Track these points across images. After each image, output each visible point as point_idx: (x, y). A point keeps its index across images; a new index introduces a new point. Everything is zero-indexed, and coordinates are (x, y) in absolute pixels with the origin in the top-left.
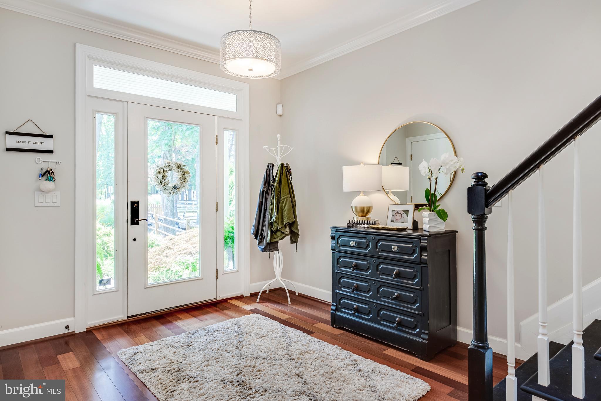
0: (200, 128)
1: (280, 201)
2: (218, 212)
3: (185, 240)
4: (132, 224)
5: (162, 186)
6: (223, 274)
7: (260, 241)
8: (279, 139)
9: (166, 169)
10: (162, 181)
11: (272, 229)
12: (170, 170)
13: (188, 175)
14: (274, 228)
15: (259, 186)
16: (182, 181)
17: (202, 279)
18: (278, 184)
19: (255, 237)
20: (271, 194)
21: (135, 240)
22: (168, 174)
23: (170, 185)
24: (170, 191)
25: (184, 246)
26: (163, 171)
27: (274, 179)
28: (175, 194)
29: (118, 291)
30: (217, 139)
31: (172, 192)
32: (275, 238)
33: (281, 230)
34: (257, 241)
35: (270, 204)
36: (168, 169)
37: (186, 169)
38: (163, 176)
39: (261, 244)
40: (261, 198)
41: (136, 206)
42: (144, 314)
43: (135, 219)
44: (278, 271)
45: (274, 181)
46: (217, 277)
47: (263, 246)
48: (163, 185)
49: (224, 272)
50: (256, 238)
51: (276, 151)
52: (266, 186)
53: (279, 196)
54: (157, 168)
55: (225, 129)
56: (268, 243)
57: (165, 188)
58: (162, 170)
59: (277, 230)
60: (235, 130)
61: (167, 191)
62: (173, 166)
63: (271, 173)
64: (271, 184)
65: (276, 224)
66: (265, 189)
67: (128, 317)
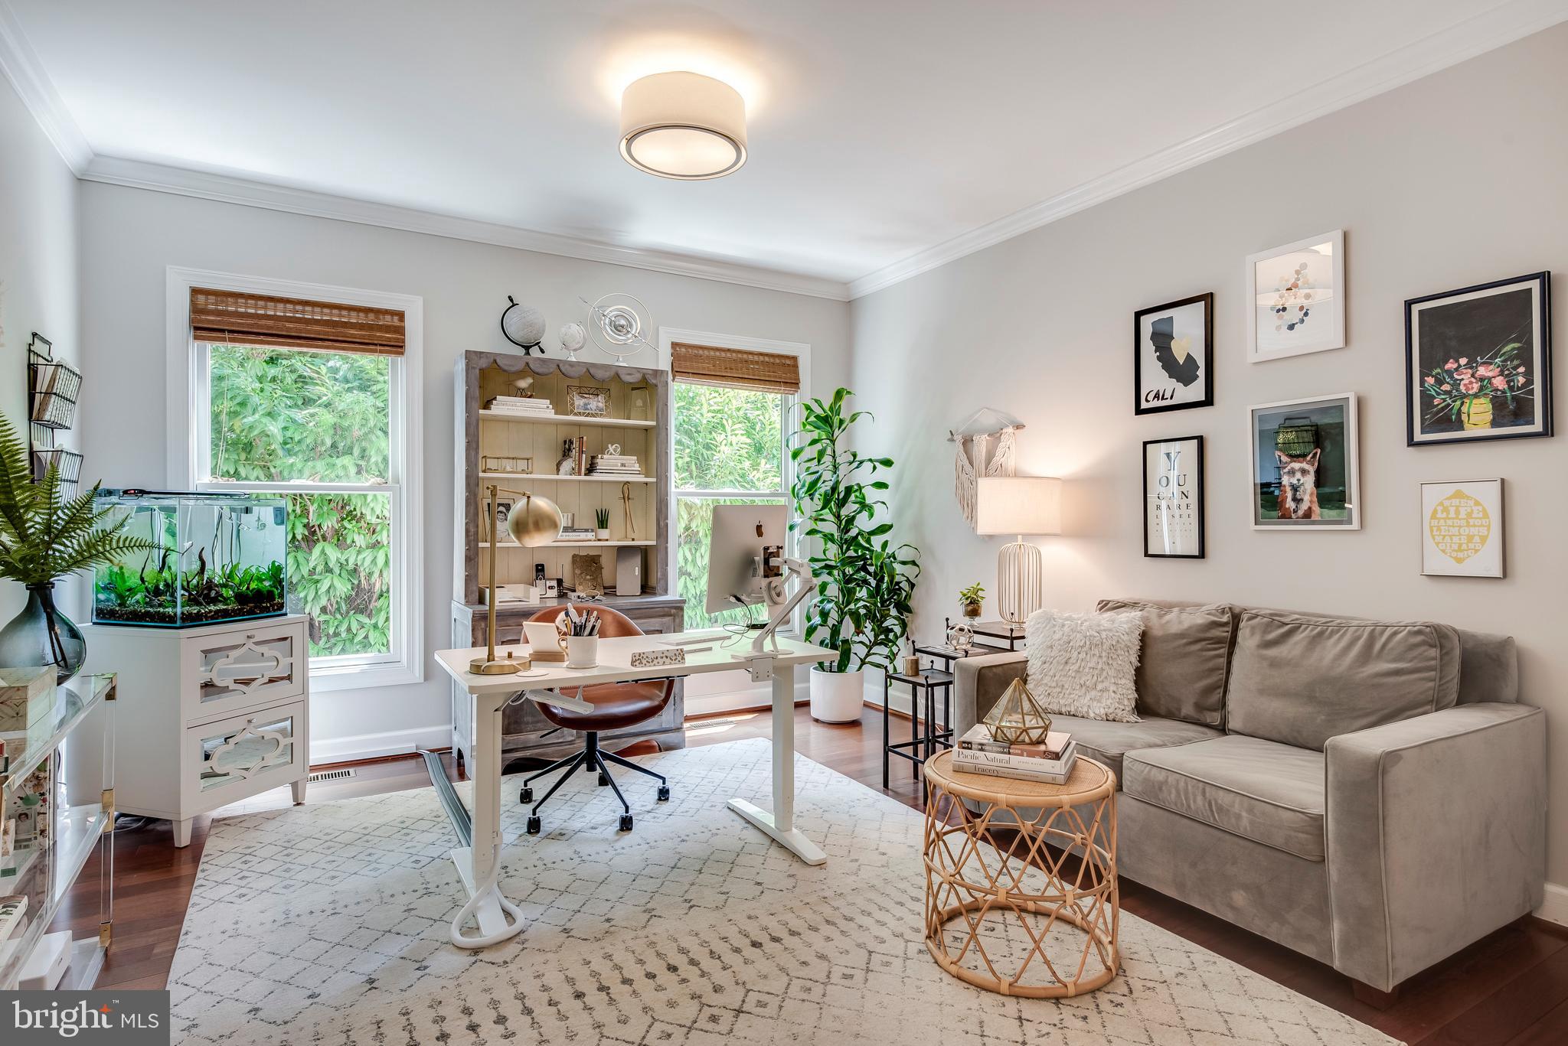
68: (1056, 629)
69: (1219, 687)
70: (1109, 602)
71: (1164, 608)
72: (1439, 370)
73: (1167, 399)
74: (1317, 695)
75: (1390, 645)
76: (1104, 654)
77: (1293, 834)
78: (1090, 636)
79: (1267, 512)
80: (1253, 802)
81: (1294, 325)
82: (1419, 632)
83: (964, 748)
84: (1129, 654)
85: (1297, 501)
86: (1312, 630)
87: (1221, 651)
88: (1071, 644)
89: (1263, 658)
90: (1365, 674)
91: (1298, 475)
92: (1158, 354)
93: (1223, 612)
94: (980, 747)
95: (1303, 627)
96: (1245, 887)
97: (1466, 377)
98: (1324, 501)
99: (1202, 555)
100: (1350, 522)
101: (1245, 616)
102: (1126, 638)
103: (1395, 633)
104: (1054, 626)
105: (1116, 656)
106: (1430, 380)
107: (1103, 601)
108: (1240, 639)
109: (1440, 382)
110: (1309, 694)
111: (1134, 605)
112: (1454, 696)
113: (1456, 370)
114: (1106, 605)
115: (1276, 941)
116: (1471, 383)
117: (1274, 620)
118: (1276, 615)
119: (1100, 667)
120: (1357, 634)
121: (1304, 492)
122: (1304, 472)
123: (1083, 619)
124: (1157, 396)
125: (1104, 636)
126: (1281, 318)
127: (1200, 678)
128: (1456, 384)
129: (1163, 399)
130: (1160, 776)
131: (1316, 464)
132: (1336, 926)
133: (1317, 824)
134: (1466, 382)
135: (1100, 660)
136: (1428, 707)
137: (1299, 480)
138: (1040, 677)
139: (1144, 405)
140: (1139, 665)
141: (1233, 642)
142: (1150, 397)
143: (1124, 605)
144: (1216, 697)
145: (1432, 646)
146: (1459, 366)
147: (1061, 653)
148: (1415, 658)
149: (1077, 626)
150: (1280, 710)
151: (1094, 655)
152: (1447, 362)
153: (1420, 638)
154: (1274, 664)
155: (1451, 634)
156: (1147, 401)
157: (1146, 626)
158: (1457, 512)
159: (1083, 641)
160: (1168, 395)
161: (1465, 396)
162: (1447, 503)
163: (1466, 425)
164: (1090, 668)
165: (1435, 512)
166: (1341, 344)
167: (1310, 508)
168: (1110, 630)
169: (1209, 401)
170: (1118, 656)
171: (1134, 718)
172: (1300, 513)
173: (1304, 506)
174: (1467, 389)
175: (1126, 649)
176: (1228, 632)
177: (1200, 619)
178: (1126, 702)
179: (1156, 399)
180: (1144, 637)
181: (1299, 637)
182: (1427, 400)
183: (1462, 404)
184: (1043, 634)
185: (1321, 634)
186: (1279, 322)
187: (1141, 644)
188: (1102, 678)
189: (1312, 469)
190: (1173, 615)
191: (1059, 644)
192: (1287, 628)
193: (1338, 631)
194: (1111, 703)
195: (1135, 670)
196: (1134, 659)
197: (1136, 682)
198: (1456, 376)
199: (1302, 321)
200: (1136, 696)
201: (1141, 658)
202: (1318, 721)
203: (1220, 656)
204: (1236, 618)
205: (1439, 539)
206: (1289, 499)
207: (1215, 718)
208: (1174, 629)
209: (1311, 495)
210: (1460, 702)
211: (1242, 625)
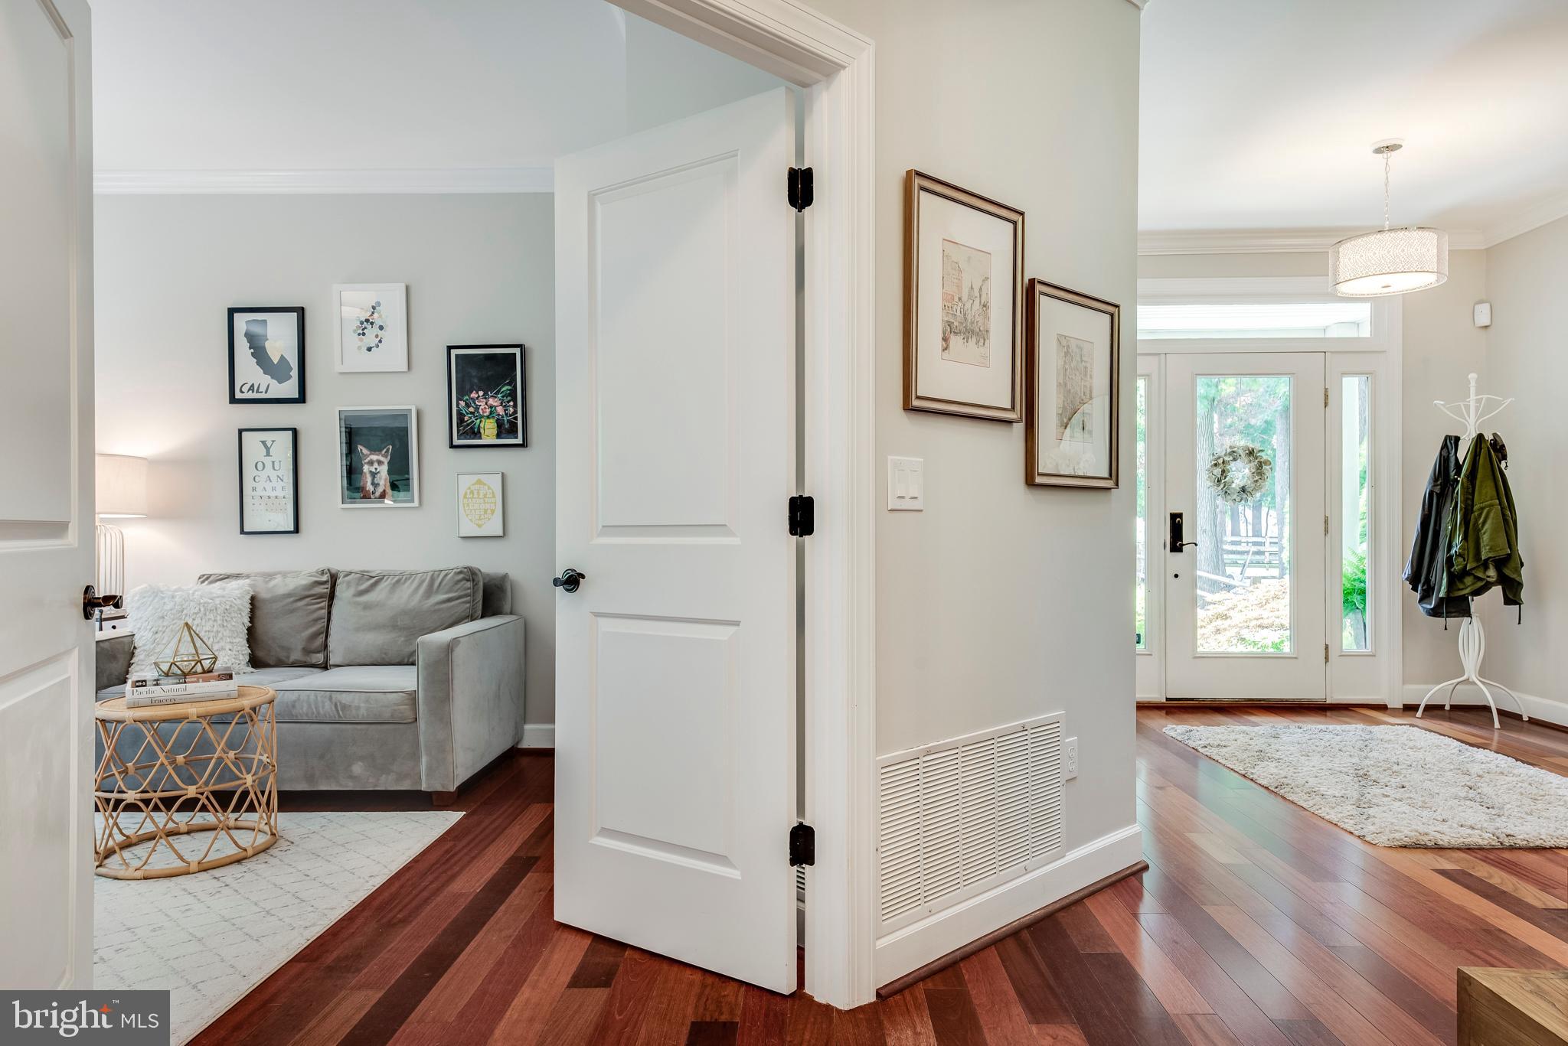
0: (1292, 379)
1: (1472, 513)
2: (1328, 535)
3: (1256, 602)
4: (1172, 551)
5: (1220, 488)
6: (1341, 656)
7: (1423, 595)
8: (1473, 384)
9: (1226, 459)
10: (1221, 479)
11: (1452, 570)
12: (1235, 459)
13: (1268, 467)
14: (1456, 568)
15: (1423, 483)
16: (1257, 478)
17: (1296, 658)
18: (1468, 478)
19: (1411, 586)
20: (1452, 497)
21: (1176, 576)
22: (1233, 466)
23: (1234, 485)
24: (1235, 497)
25: (1255, 614)
26: (1223, 462)
27: (1459, 467)
28: (1243, 502)
29: (1151, 655)
30: (1326, 397)
31: (1238, 499)
32: (1459, 590)
33: (1473, 572)
34: (1418, 596)
35: (1451, 519)
36: (1231, 458)
37: (1264, 456)
38: (1223, 471)
39: (1426, 601)
40: (1426, 507)
41: (1179, 521)
42: (1192, 699)
43: (1176, 543)
44: (1471, 660)
45: (1458, 473)
46: (1327, 659)
47: (1431, 604)
48: (1222, 486)
49: (1342, 652)
50: (1415, 589)
51: (1467, 408)
52: (1439, 483)
53: (1470, 502)
54: (1212, 458)
55: (1344, 374)
56: (1442, 598)
57: (1226, 492)
58: (1221, 461)
59: (1465, 573)
60: (1368, 374)
61: (1229, 497)
62: (1241, 452)
63: (1451, 455)
64: (1452, 478)
65: (1462, 560)
66: (1437, 489)
67: (1167, 699)
68: (166, 600)
69: (323, 633)
70: (211, 575)
71: (270, 576)
72: (467, 397)
73: (261, 392)
74: (399, 624)
75: (444, 582)
76: (219, 618)
77: (396, 708)
78: (205, 603)
79: (352, 494)
80: (368, 694)
81: (371, 348)
82: (461, 572)
83: (138, 686)
84: (242, 616)
85: (375, 485)
86: (393, 579)
87: (322, 604)
88: (185, 612)
89: (358, 604)
90: (428, 605)
91: (376, 465)
92: (252, 350)
93: (323, 573)
94: (155, 683)
95: (385, 578)
96: (362, 758)
97: (482, 403)
98: (394, 487)
99: (297, 530)
100: (412, 501)
101: (341, 575)
102: (238, 602)
103: (446, 575)
104: (163, 598)
105: (229, 619)
106: (462, 403)
107: (204, 575)
108: (337, 593)
109: (468, 405)
110: (393, 625)
111: (237, 576)
112: (480, 612)
113: (477, 398)
114: (207, 578)
115: (384, 789)
116: (485, 408)
117: (364, 575)
118: (364, 571)
119: (215, 629)
120: (423, 578)
121: (381, 479)
122: (380, 463)
123: (193, 589)
124: (252, 388)
125: (218, 602)
126: (361, 340)
127: (306, 628)
128: (477, 408)
129: (258, 392)
130: (293, 696)
131: (389, 457)
132: (424, 760)
133: (412, 697)
134: (482, 407)
135: (215, 624)
136: (466, 620)
137: (376, 469)
138: (152, 647)
139: (238, 395)
140: (250, 625)
141: (331, 596)
142: (245, 389)
143: (228, 577)
144: (321, 640)
145: (468, 580)
146: (479, 396)
147: (174, 622)
148: (459, 589)
149: (188, 596)
150: (373, 641)
151: (209, 619)
152: (471, 393)
153: (461, 576)
154: (367, 607)
155: (477, 572)
156: (242, 392)
157: (254, 591)
158: (478, 493)
159: (197, 609)
160: (263, 388)
161: (482, 417)
162: (472, 488)
163: (483, 436)
164: (206, 631)
165: (466, 494)
166: (405, 369)
167: (384, 491)
168: (223, 597)
169: (302, 399)
170: (232, 618)
171: (250, 669)
172: (378, 494)
173: (380, 490)
174: (483, 412)
175: (238, 612)
176: (327, 588)
177: (304, 581)
178: (241, 657)
179: (251, 391)
180: (253, 599)
181: (383, 585)
182: (461, 416)
183: (481, 421)
184: (151, 607)
185: (398, 581)
186: (360, 344)
187: (250, 607)
188: (218, 638)
189: (386, 461)
190: (278, 580)
191: (172, 614)
192: (374, 580)
193: (410, 578)
194: (228, 660)
195: (247, 630)
196: (246, 620)
197: (248, 641)
198: (477, 403)
199: (377, 346)
200: (250, 651)
201: (252, 619)
202: (399, 642)
203: (321, 608)
204: (334, 579)
205: (468, 512)
206: (369, 483)
207: (319, 658)
208: (282, 591)
209: (386, 479)
210: (483, 616)
211: (338, 581)
